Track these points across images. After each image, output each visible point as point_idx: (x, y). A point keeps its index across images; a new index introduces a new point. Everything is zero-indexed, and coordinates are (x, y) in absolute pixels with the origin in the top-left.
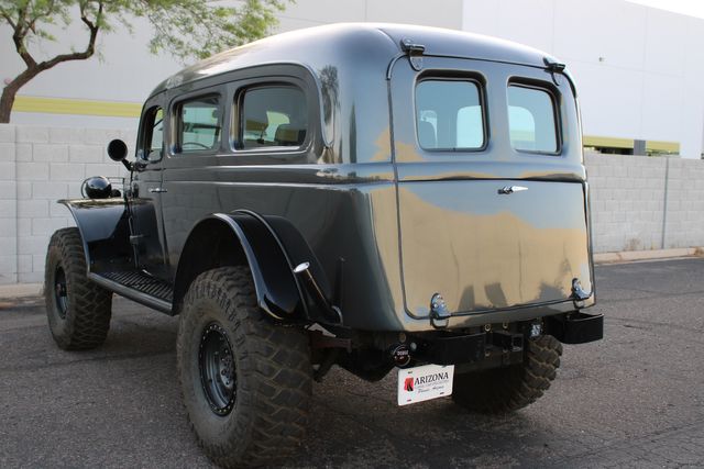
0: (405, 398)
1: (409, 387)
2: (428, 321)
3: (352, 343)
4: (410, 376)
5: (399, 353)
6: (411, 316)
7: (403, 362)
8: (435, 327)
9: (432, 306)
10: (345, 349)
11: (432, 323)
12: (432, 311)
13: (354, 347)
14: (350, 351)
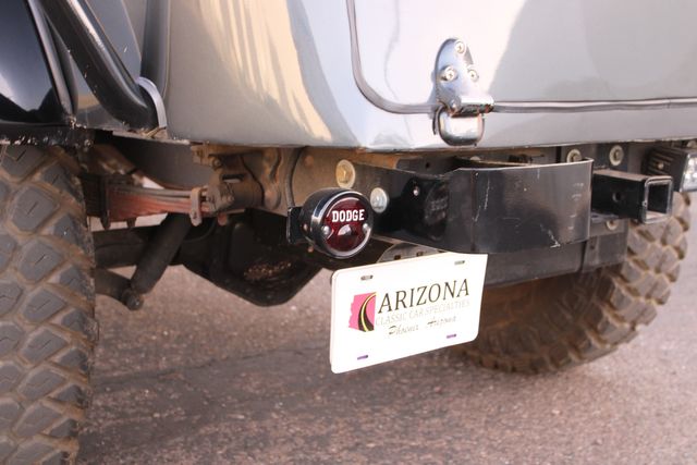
0: (348, 352)
1: (363, 320)
2: (425, 121)
3: (202, 199)
4: (365, 288)
5: (337, 216)
6: (378, 102)
7: (346, 243)
8: (447, 139)
9: (438, 74)
10: (186, 216)
11: (436, 126)
12: (437, 91)
13: (209, 208)
14: (196, 222)
